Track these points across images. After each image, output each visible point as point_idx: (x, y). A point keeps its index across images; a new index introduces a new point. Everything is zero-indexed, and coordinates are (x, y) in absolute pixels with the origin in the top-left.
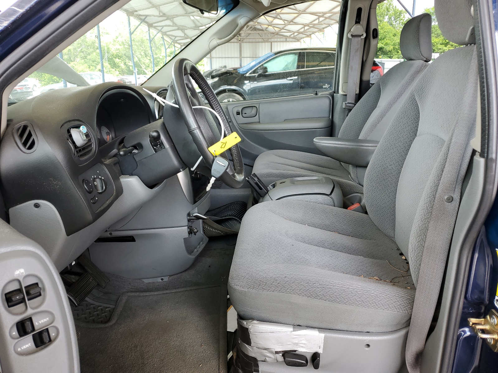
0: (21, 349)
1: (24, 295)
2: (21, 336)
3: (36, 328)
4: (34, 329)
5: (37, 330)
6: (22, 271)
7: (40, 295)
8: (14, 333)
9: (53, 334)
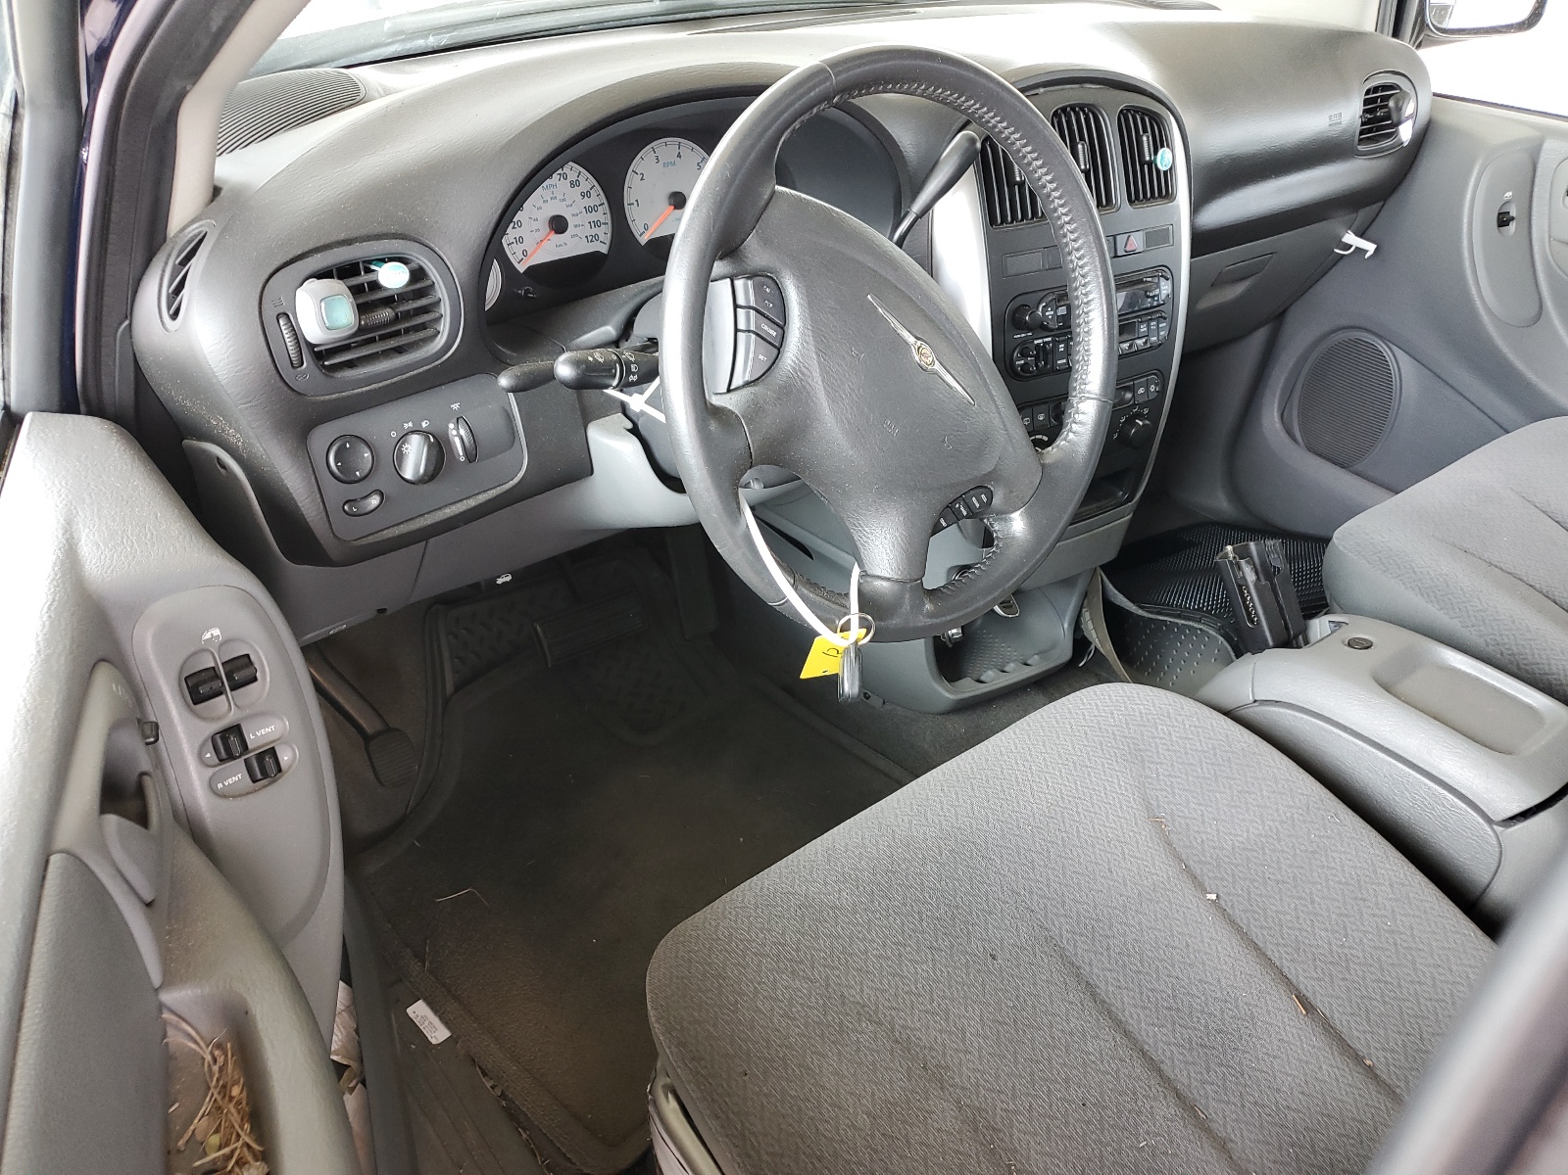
0: (223, 784)
1: (223, 683)
2: (222, 761)
3: (250, 747)
4: (245, 748)
5: (255, 750)
6: (216, 632)
7: (255, 679)
8: (208, 755)
9: (286, 758)
